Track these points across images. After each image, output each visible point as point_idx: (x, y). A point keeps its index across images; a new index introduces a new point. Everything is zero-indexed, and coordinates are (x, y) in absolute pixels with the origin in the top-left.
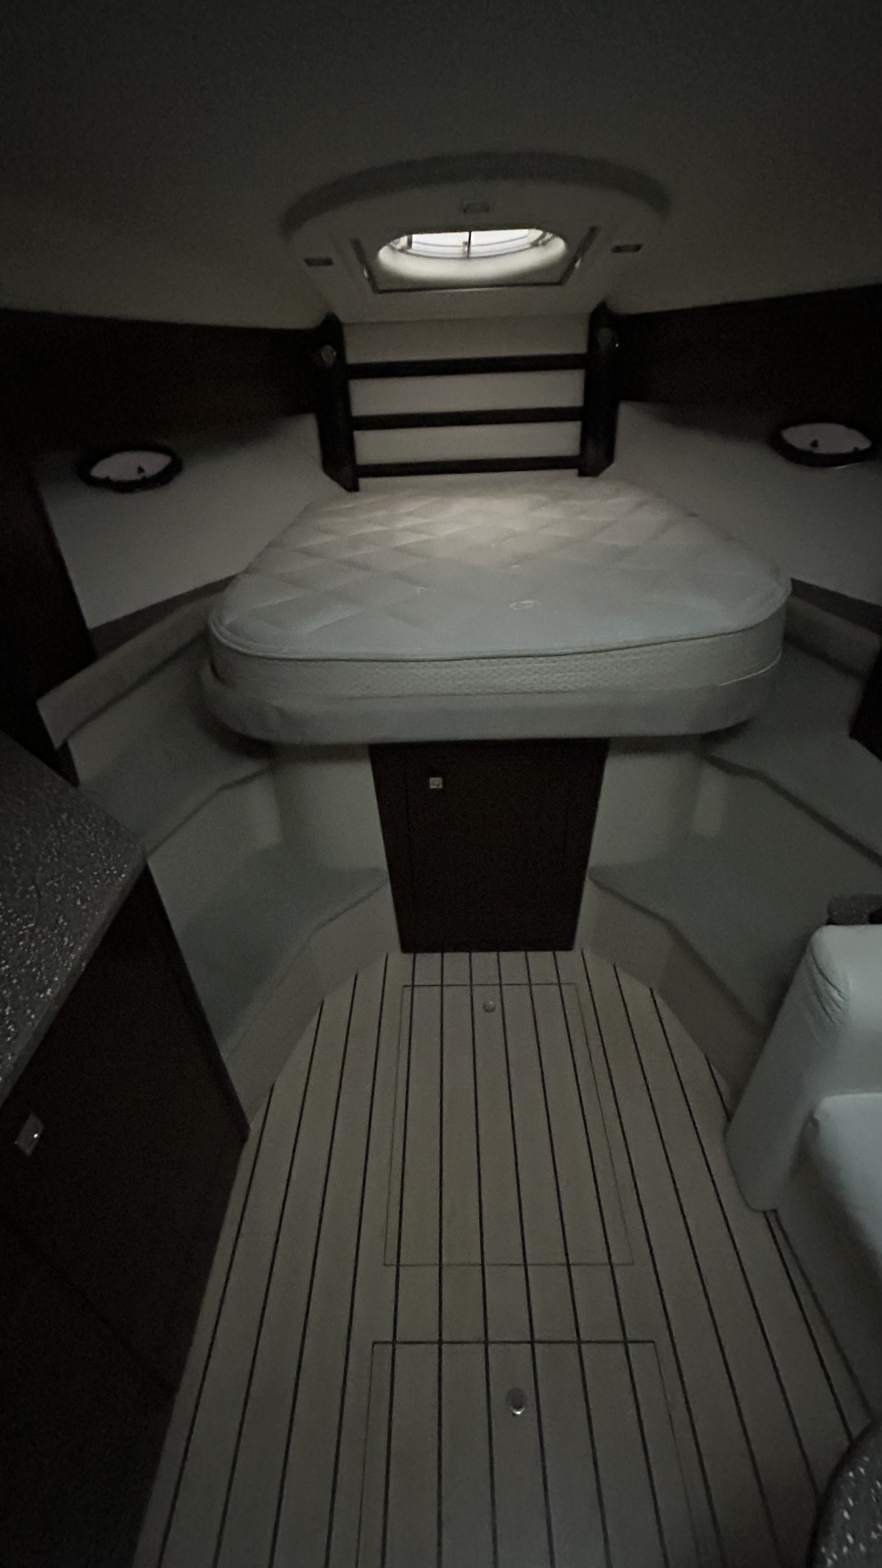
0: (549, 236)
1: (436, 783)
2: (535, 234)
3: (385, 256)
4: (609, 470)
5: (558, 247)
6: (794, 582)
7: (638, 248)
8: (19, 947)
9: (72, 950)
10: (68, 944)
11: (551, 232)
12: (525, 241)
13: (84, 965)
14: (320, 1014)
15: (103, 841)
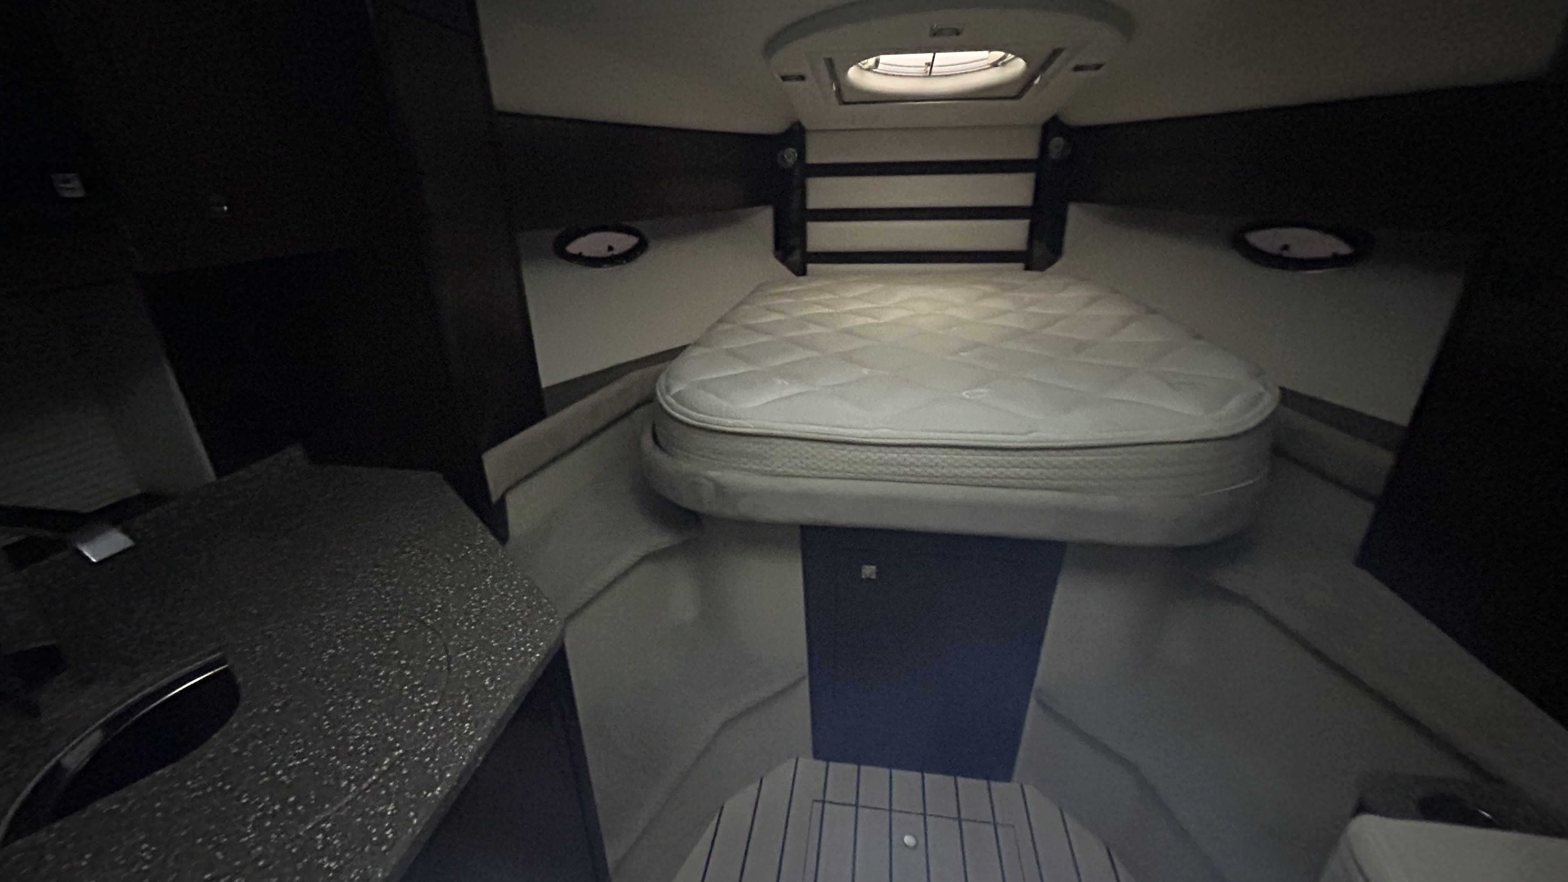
0: (1010, 56)
1: (869, 571)
2: (998, 55)
3: (853, 73)
4: (1058, 265)
5: (1019, 65)
6: (1283, 389)
7: (1098, 67)
8: (418, 727)
9: (471, 739)
10: (468, 732)
11: (1013, 53)
12: (986, 62)
13: (480, 758)
14: (720, 816)
15: (522, 612)
